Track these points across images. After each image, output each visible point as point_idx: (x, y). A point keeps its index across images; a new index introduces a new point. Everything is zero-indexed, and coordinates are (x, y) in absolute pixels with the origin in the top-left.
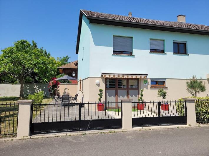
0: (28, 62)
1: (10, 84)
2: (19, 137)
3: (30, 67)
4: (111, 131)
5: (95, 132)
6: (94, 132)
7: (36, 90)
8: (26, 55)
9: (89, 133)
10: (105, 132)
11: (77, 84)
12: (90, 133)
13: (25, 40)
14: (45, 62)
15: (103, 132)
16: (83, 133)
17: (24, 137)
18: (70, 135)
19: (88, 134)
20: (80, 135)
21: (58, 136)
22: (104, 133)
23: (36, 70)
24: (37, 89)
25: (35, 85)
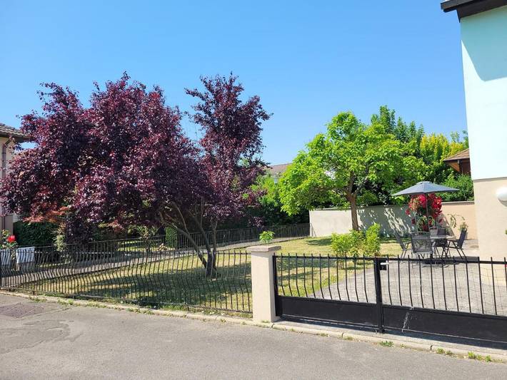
0: (354, 159)
1: (337, 210)
2: (256, 320)
3: (359, 170)
4: (475, 354)
5: (421, 346)
6: (417, 346)
7: (389, 221)
8: (351, 144)
9: (402, 343)
10: (453, 350)
11: (473, 203)
12: (404, 344)
13: (345, 112)
14: (393, 152)
15: (446, 349)
16: (384, 341)
17: (263, 322)
18: (350, 339)
19: (397, 346)
20: (375, 343)
21: (323, 335)
22: (450, 354)
23: (372, 176)
24: (392, 219)
25: (387, 209)
